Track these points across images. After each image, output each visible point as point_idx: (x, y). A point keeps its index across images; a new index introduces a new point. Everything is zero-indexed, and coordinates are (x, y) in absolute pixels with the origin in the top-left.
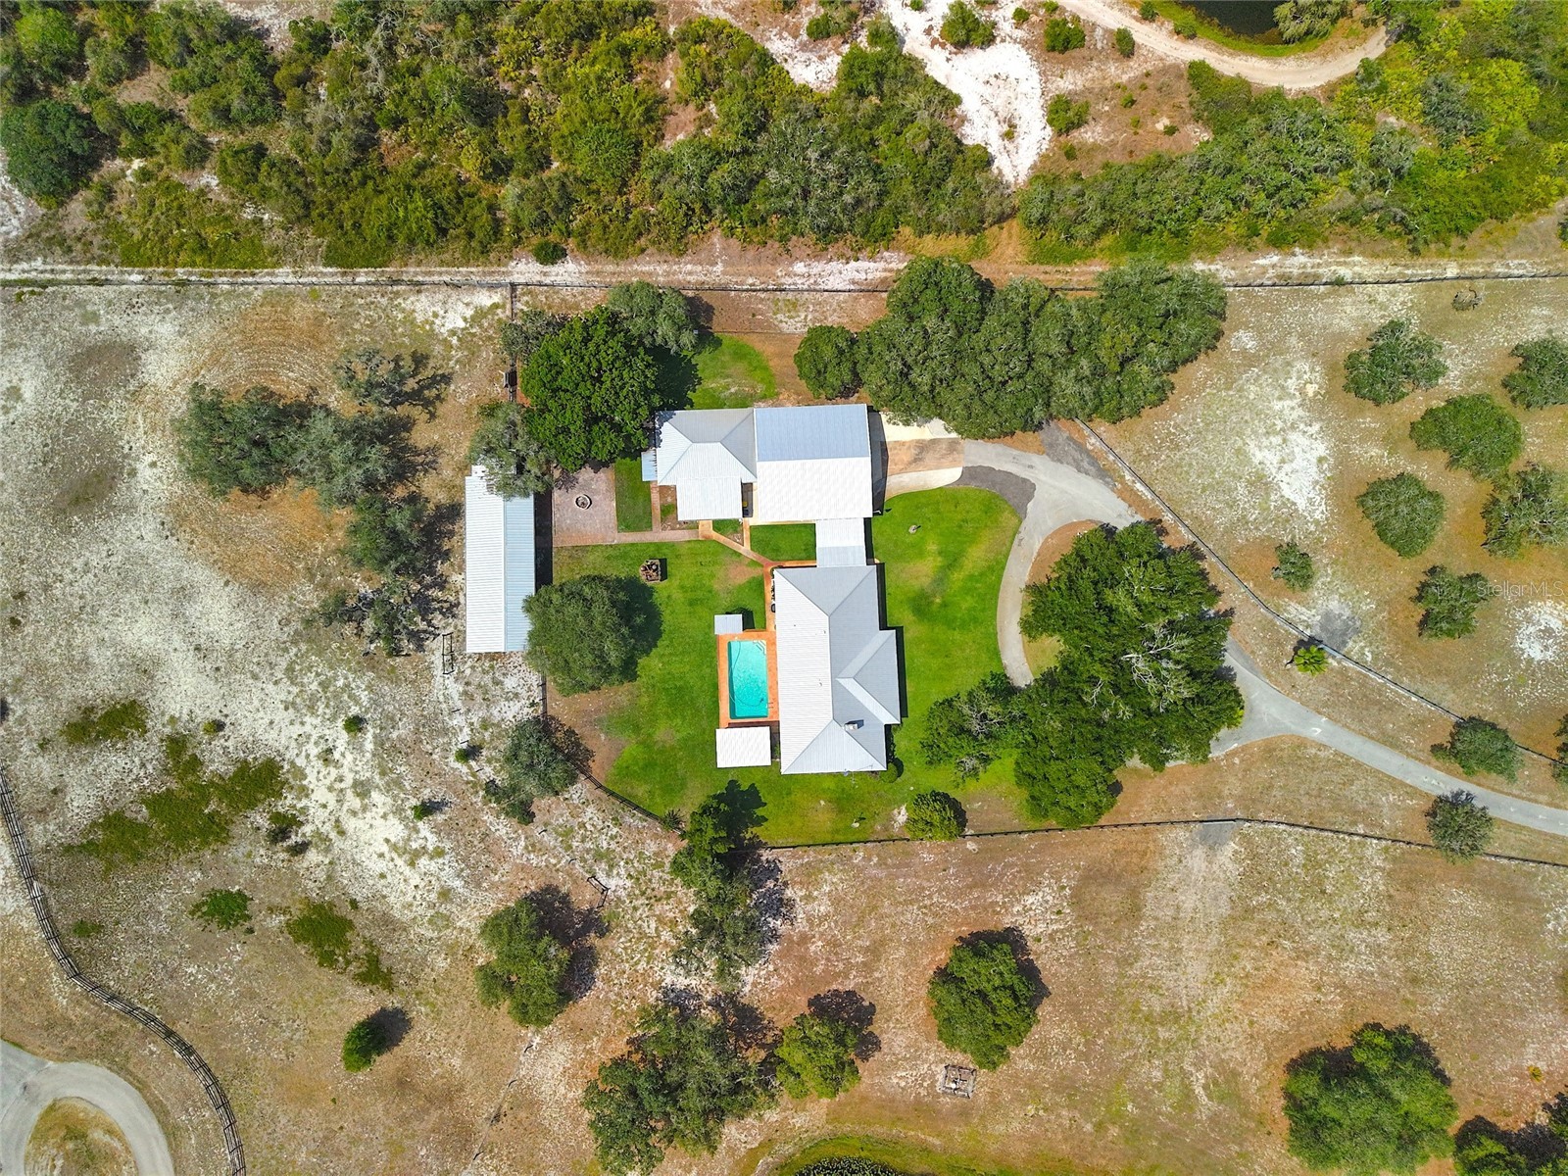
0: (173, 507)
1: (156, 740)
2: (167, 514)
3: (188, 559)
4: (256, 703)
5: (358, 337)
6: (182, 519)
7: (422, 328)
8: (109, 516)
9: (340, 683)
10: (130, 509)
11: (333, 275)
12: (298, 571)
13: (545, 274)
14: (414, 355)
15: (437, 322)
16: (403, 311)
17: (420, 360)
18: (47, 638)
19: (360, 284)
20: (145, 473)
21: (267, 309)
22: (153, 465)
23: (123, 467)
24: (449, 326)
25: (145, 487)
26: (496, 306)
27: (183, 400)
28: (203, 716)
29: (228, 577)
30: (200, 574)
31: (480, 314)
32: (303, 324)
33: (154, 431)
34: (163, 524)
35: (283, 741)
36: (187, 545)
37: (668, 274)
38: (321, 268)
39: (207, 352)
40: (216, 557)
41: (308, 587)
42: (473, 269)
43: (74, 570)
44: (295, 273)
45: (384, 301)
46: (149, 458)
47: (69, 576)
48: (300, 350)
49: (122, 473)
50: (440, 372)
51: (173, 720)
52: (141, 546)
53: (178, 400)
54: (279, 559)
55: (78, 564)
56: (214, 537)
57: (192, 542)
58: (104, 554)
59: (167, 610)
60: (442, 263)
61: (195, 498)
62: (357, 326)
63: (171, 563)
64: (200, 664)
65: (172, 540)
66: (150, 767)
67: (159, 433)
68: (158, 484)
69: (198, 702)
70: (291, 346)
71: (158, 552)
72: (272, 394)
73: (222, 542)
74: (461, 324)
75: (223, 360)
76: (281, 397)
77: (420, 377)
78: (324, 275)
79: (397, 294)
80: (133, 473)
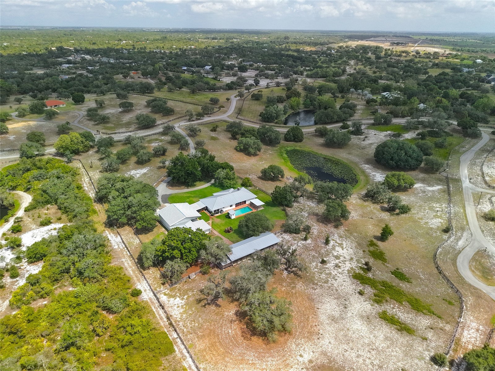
0: (309, 338)
1: (383, 307)
2: (314, 339)
3: (322, 324)
4: (343, 287)
5: (201, 321)
6: (311, 333)
7: (185, 308)
8: (334, 359)
9: (316, 270)
10: (324, 353)
11: (178, 346)
12: (295, 291)
13: (145, 291)
14: (199, 303)
15: (181, 305)
16: (182, 316)
17: (199, 301)
18: (395, 356)
19: (178, 334)
20: (307, 357)
21: (207, 357)
22: (301, 356)
23: (312, 367)
24: (181, 301)
25: (312, 353)
26: (165, 294)
27: (268, 361)
28: (362, 298)
29: (316, 309)
30: (323, 318)
31: (170, 296)
32: (207, 341)
33: (288, 364)
34: (318, 339)
35: (345, 277)
36: (318, 327)
37: (130, 267)
38: (177, 352)
39: (241, 366)
40: (313, 316)
41: (298, 286)
42: (153, 308)
43: (364, 360)
44: (184, 360)
45: (181, 323)
46: (301, 359)
47: (368, 361)
48: (218, 335)
49: (314, 365)
50: (200, 293)
51: (372, 305)
52: (332, 341)
53: (269, 363)
54: (297, 298)
55: (361, 360)
56: (308, 319)
57: (315, 325)
58: (347, 352)
59: (344, 322)
60: (155, 317)
61: (300, 333)
62: (197, 324)
63: (328, 328)
64: (349, 305)
65: (321, 332)
66: (392, 306)
67: (288, 361)
68: (306, 349)
69: (360, 301)
70: (218, 339)
71: (329, 334)
72: (243, 332)
73: (307, 316)
74: (178, 299)
75: (240, 358)
76: (241, 329)
77: (206, 297)
78: (179, 350)
79: (175, 322)
80: (310, 361)
